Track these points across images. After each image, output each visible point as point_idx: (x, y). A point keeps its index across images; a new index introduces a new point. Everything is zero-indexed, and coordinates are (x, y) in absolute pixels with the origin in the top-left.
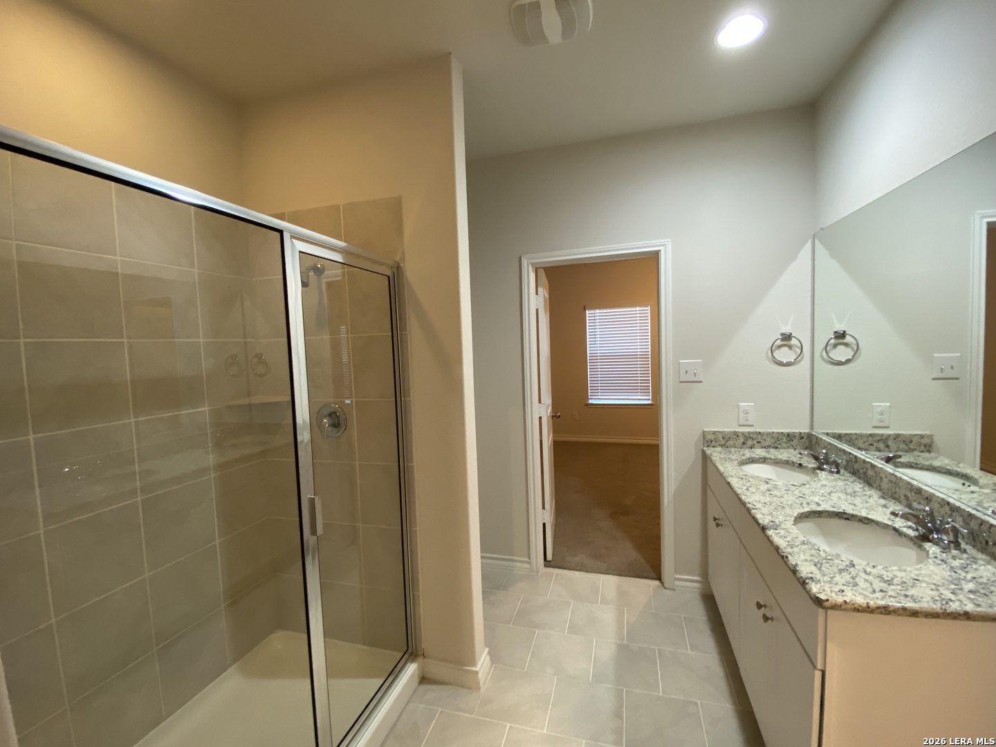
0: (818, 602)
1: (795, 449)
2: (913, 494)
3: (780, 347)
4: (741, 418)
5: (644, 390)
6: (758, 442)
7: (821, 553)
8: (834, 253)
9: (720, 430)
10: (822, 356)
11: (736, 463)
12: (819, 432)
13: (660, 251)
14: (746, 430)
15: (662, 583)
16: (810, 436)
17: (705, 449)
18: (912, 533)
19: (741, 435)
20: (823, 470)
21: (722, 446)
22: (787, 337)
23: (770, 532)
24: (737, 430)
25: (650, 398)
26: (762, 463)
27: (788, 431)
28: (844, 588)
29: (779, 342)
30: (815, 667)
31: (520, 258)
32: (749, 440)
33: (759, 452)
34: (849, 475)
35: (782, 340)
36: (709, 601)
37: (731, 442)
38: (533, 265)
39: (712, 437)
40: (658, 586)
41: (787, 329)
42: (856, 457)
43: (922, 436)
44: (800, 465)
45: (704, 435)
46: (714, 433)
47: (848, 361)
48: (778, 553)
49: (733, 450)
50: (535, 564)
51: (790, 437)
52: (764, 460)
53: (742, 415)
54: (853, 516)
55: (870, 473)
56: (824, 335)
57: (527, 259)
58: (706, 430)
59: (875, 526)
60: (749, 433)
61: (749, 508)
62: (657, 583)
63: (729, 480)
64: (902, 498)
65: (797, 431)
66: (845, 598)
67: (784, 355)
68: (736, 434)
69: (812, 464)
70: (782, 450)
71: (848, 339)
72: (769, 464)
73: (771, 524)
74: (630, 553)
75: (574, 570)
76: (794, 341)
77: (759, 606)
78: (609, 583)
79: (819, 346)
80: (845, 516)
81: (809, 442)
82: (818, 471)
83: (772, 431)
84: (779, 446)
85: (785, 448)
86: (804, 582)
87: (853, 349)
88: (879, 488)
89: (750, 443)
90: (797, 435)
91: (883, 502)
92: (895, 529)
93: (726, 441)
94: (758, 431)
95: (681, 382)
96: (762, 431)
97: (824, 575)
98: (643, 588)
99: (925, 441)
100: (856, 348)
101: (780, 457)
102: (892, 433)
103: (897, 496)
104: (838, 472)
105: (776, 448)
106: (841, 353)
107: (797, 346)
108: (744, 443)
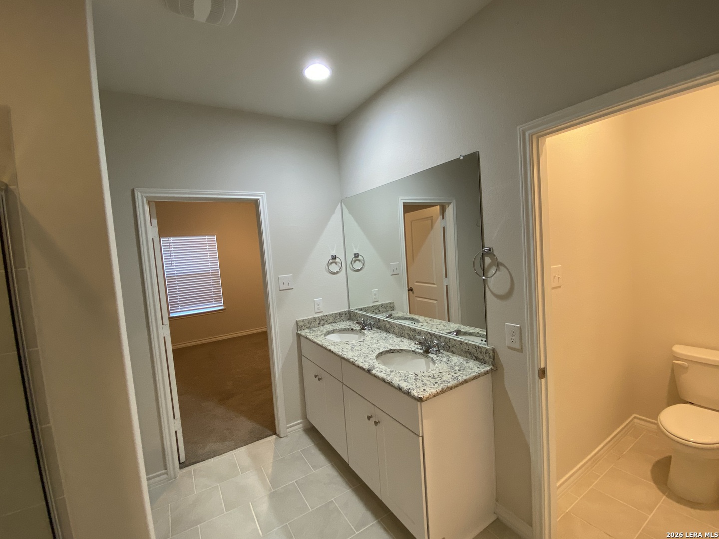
0: (420, 400)
1: (343, 321)
2: (412, 332)
3: (331, 263)
4: (316, 308)
5: (217, 299)
6: (326, 321)
7: (402, 374)
8: (351, 212)
9: (306, 318)
10: (350, 267)
11: (323, 336)
12: (352, 309)
13: (259, 199)
14: (319, 315)
15: (278, 436)
16: (349, 312)
17: (299, 332)
18: (421, 351)
19: (317, 319)
20: (365, 330)
21: (307, 328)
22: (334, 258)
23: (374, 372)
24: (315, 316)
25: (223, 304)
26: (333, 333)
27: (339, 311)
28: (424, 388)
29: (331, 261)
30: (419, 436)
31: (133, 192)
32: (322, 321)
33: (329, 327)
34: (376, 329)
35: (332, 259)
36: (312, 432)
37: (313, 325)
38: (147, 198)
39: (302, 324)
40: (276, 438)
41: (334, 253)
42: (379, 319)
43: (390, 303)
44: (352, 329)
45: (297, 324)
46: (303, 321)
47: (361, 268)
48: (385, 381)
49: (315, 329)
50: (172, 472)
51: (340, 314)
52: (333, 331)
53: (316, 306)
54: (395, 350)
55: (388, 326)
56: (351, 257)
57: (141, 192)
58: (298, 320)
59: (405, 353)
60: (321, 317)
61: (352, 362)
62: (274, 437)
63: (329, 348)
64: (406, 335)
65: (343, 311)
66: (429, 393)
67: (334, 268)
68: (315, 319)
69: (357, 327)
70: (338, 323)
71: (360, 257)
72: (336, 333)
73: (370, 366)
74: (246, 425)
75: (208, 459)
76: (337, 260)
77: (369, 418)
78: (240, 455)
79: (349, 262)
80: (392, 351)
81: (350, 316)
82: (363, 331)
83: (332, 313)
84: (336, 321)
85: (339, 322)
86: (408, 392)
87: (362, 262)
88: (394, 333)
89: (322, 323)
90: (344, 313)
91: (399, 339)
92: (413, 351)
93: (311, 324)
94: (325, 314)
95: (280, 290)
96: (327, 314)
97: (412, 385)
98: (267, 446)
99: (392, 305)
100: (363, 262)
101: (340, 327)
102: (380, 303)
103: (403, 335)
104: (372, 329)
105: (335, 322)
106: (358, 265)
107: (339, 263)
108: (319, 324)
